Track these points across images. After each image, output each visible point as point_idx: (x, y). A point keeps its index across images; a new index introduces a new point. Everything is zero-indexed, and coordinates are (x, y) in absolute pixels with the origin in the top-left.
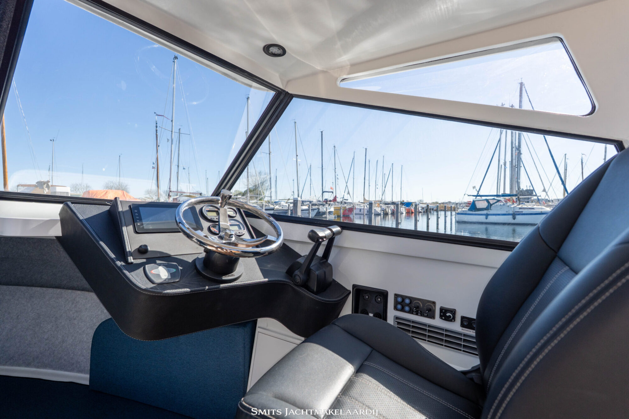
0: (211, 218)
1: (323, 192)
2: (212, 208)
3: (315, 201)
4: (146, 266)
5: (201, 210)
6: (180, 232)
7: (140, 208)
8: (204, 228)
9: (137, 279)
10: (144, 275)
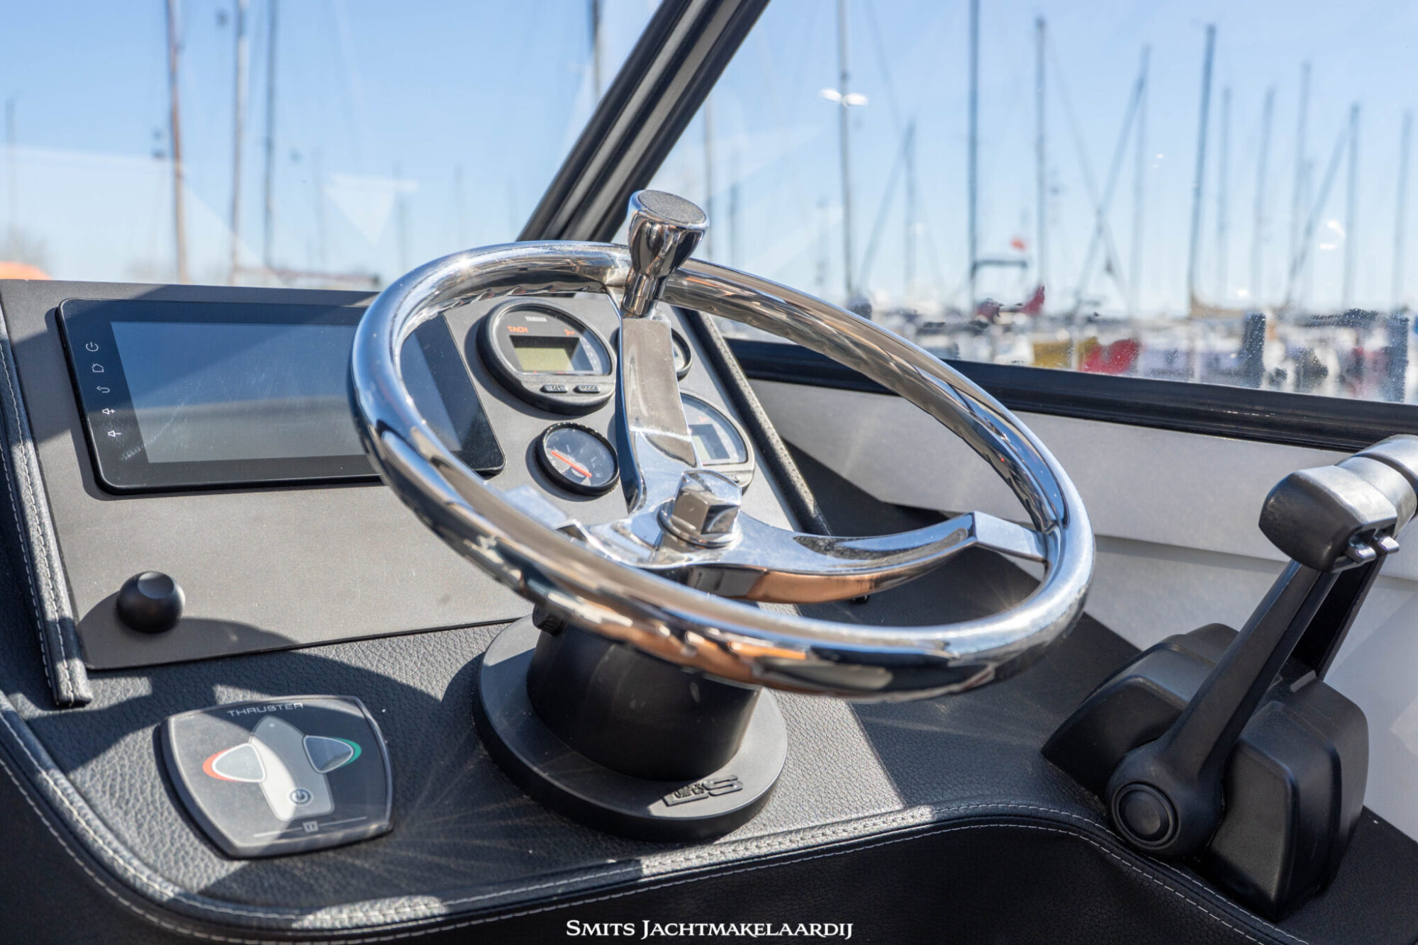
0: (543, 390)
1: (975, 267)
2: (542, 319)
3: (931, 310)
4: (173, 721)
5: (479, 334)
6: (376, 481)
7: (120, 330)
8: (504, 450)
9: (118, 821)
10: (160, 790)
